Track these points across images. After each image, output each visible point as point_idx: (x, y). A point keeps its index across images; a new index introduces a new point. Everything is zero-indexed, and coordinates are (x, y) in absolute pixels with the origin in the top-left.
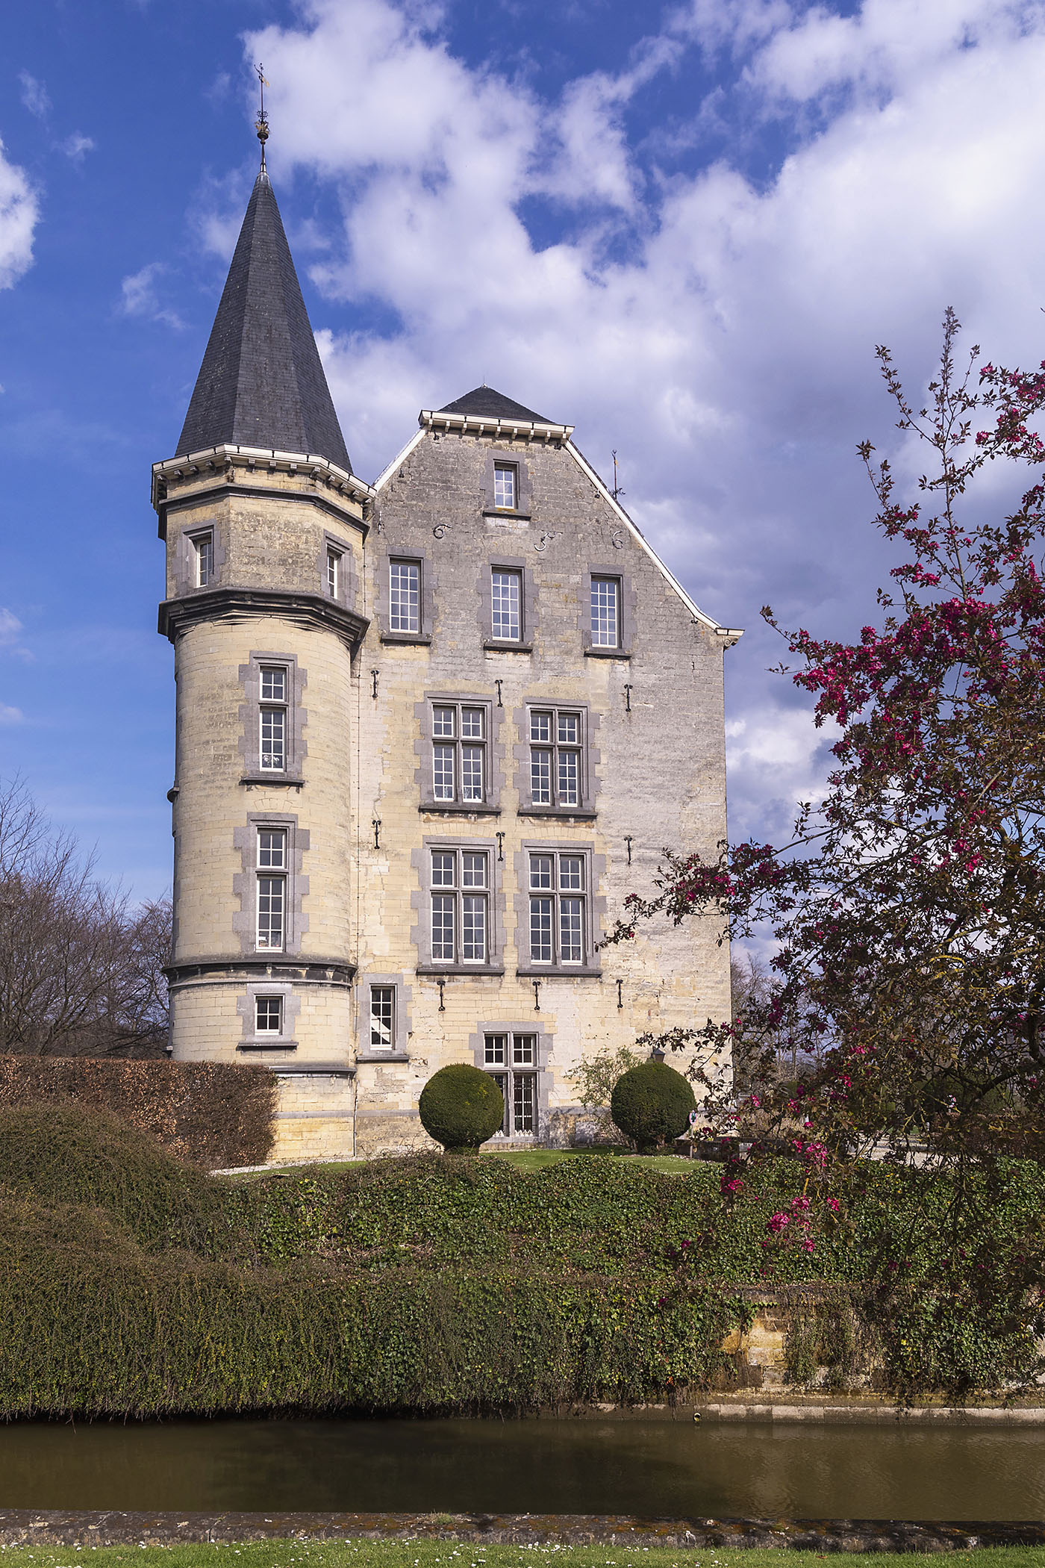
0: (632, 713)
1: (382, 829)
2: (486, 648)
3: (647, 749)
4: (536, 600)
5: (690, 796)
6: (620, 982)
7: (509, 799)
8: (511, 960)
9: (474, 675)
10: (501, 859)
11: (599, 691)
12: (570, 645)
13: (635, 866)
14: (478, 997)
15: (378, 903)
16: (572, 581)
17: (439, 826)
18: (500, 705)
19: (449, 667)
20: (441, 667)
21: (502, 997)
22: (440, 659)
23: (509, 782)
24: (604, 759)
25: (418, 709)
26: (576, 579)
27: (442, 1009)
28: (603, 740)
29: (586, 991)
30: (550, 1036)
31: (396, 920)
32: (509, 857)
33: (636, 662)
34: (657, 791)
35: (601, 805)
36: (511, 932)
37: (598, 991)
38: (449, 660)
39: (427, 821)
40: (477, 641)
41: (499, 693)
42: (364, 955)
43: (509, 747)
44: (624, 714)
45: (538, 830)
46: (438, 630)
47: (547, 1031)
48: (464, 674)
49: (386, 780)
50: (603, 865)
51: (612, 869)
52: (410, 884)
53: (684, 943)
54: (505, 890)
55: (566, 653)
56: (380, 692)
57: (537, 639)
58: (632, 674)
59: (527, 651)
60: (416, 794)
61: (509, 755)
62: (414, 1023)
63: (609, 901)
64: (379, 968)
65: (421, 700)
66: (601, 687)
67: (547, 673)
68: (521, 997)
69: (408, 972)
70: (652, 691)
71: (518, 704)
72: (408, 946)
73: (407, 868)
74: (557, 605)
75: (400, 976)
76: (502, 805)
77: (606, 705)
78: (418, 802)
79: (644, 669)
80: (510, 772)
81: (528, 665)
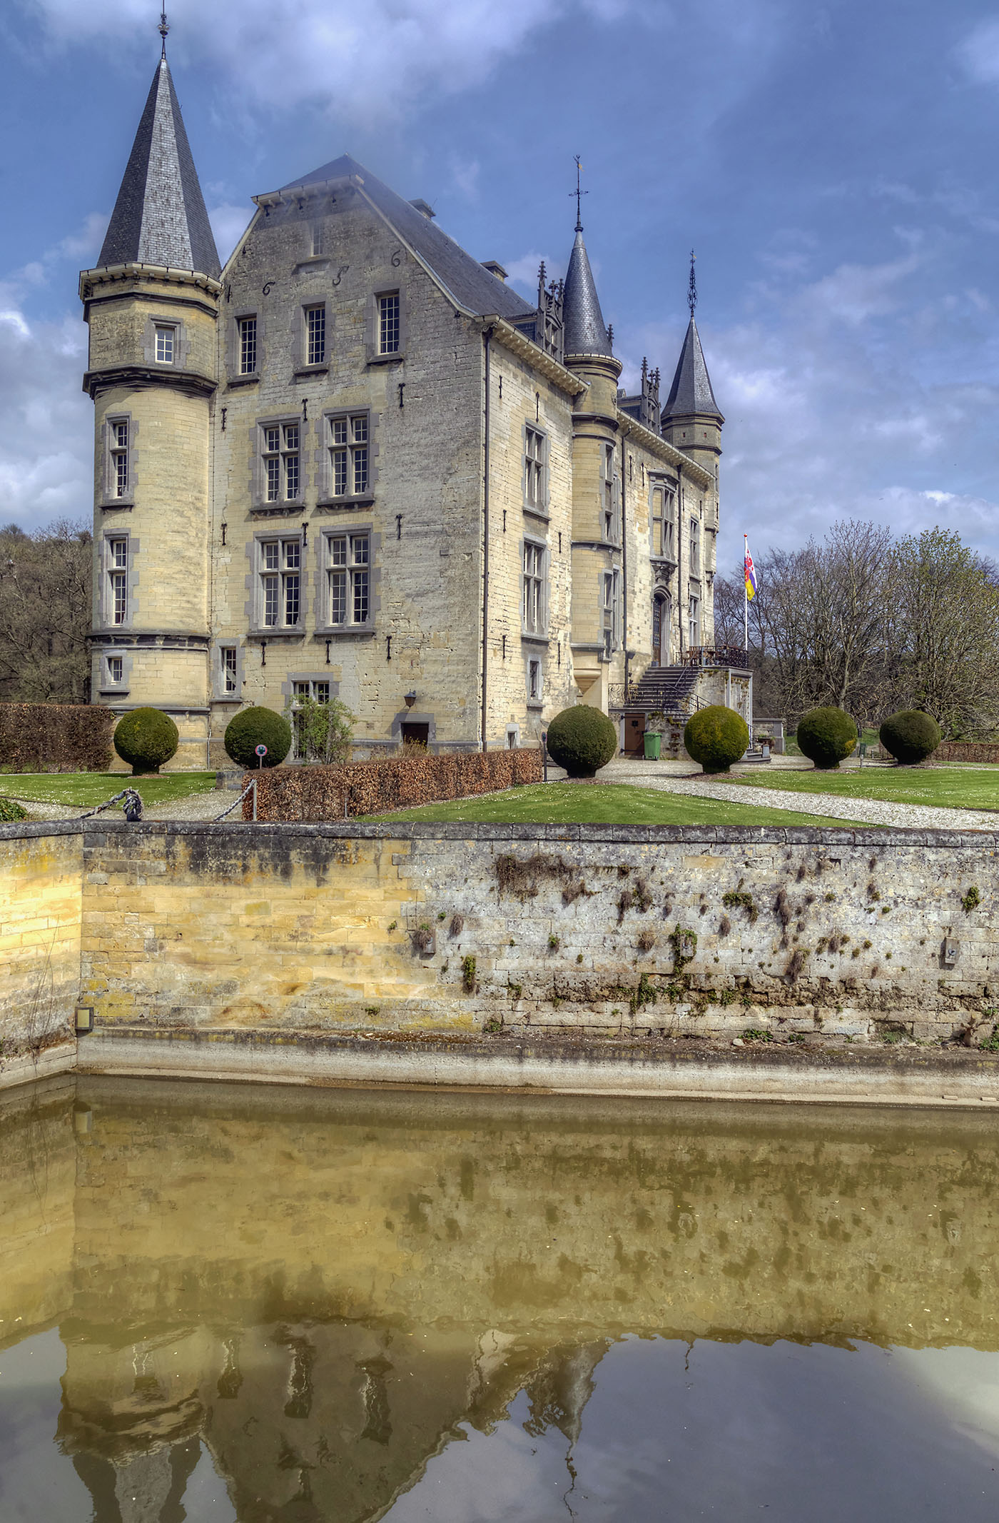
0: (405, 408)
1: (227, 530)
2: (298, 375)
3: (416, 436)
4: (333, 326)
5: (450, 473)
6: (389, 638)
7: (310, 496)
8: (309, 624)
9: (288, 399)
10: (305, 545)
11: (379, 394)
12: (357, 359)
13: (404, 540)
14: (288, 654)
15: (224, 586)
16: (359, 304)
17: (264, 522)
18: (306, 419)
19: (272, 396)
20: (266, 397)
21: (305, 654)
22: (266, 391)
23: (312, 482)
24: (382, 451)
25: (252, 434)
26: (362, 301)
27: (264, 664)
28: (381, 435)
29: (365, 646)
30: (337, 683)
31: (235, 598)
32: (310, 540)
33: (408, 362)
34: (424, 473)
35: (379, 491)
36: (311, 601)
37: (373, 646)
38: (271, 390)
39: (256, 520)
40: (289, 372)
41: (305, 410)
42: (216, 625)
43: (312, 453)
44: (398, 410)
45: (332, 517)
46: (265, 368)
47: (335, 679)
48: (281, 399)
49: (231, 492)
50: (379, 541)
51: (386, 544)
52: (244, 571)
53: (442, 602)
54: (308, 569)
55: (354, 367)
56: (228, 424)
57: (333, 359)
58: (405, 373)
59: (324, 372)
60: (249, 500)
61: (312, 459)
62: (246, 673)
63: (383, 571)
64: (225, 634)
65: (253, 426)
66: (380, 390)
67: (339, 386)
68: (318, 653)
69: (243, 637)
70: (420, 385)
71: (318, 416)
72: (243, 617)
73: (242, 559)
74: (348, 327)
75: (238, 639)
76: (307, 501)
77: (385, 404)
78: (250, 506)
79: (414, 368)
80: (312, 473)
81: (325, 383)
